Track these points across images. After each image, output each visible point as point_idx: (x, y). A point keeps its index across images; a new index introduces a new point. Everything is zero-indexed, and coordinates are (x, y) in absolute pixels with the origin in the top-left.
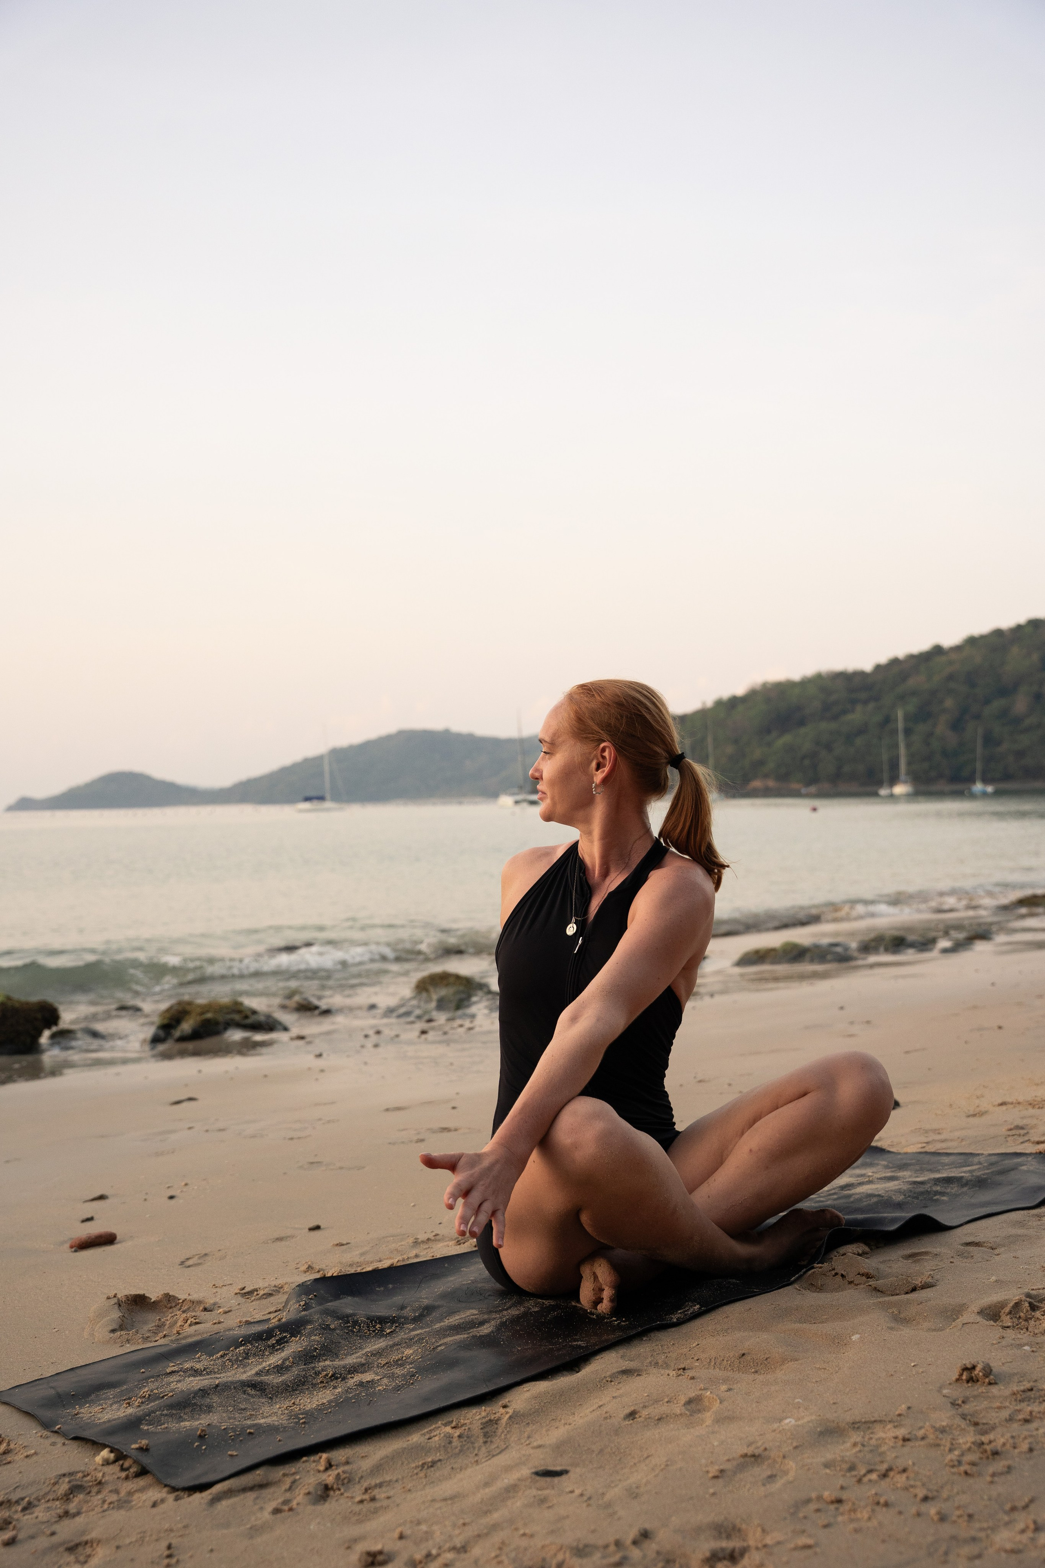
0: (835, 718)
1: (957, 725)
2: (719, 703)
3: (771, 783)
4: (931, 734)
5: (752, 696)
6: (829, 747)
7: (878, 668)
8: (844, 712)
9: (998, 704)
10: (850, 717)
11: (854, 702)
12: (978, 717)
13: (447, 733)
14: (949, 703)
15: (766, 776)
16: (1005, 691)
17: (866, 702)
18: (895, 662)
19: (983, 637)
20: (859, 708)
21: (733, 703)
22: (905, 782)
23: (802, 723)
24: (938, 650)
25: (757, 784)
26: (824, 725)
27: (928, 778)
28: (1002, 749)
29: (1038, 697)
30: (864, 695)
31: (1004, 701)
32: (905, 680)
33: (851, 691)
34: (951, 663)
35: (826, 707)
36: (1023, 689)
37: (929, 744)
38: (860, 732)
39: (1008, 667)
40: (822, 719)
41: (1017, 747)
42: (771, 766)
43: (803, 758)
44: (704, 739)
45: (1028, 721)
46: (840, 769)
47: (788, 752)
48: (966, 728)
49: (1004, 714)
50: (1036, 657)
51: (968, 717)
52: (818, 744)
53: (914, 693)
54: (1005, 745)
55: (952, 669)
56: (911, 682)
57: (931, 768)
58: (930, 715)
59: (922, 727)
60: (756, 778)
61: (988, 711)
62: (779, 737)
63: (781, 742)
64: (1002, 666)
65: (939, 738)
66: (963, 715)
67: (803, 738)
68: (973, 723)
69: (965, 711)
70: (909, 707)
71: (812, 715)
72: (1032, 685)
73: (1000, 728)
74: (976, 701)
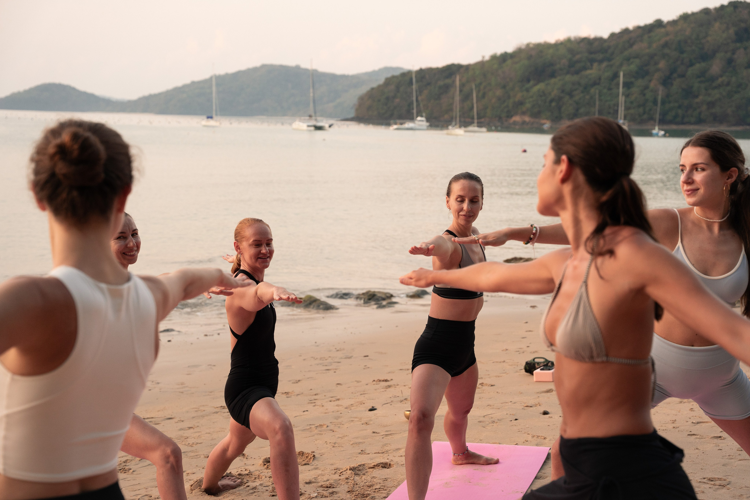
0: (577, 73)
1: (666, 82)
2: (494, 58)
3: (527, 119)
4: (646, 87)
6: (571, 95)
7: (613, 35)
8: (585, 68)
9: (698, 66)
10: (589, 72)
11: (592, 61)
12: (683, 76)
13: (298, 67)
14: (662, 64)
15: (524, 113)
16: (706, 57)
17: (601, 62)
18: (626, 31)
19: (693, 14)
20: (595, 65)
21: (504, 58)
23: (553, 75)
24: (659, 23)
25: (517, 118)
26: (568, 78)
27: (642, 122)
28: (697, 100)
29: (730, 61)
30: (600, 56)
31: (703, 64)
32: (631, 46)
33: (591, 53)
34: (667, 34)
35: (572, 64)
36: (719, 55)
37: (644, 95)
38: (595, 84)
39: (709, 39)
40: (568, 73)
41: (709, 99)
42: (528, 105)
43: (551, 101)
44: (480, 84)
45: (720, 80)
46: (577, 110)
47: (541, 96)
48: (672, 84)
49: (702, 74)
50: (732, 31)
51: (675, 75)
52: (563, 91)
53: (637, 56)
54: (701, 97)
55: (667, 38)
56: (636, 47)
57: (644, 113)
58: (647, 73)
59: (640, 82)
60: (516, 114)
61: (690, 71)
62: (535, 85)
63: (536, 88)
64: (705, 37)
65: (651, 91)
66: (671, 74)
67: (554, 86)
68: (678, 80)
69: (673, 71)
70: (631, 66)
71: (561, 69)
72: (726, 52)
73: (697, 85)
74: (682, 64)
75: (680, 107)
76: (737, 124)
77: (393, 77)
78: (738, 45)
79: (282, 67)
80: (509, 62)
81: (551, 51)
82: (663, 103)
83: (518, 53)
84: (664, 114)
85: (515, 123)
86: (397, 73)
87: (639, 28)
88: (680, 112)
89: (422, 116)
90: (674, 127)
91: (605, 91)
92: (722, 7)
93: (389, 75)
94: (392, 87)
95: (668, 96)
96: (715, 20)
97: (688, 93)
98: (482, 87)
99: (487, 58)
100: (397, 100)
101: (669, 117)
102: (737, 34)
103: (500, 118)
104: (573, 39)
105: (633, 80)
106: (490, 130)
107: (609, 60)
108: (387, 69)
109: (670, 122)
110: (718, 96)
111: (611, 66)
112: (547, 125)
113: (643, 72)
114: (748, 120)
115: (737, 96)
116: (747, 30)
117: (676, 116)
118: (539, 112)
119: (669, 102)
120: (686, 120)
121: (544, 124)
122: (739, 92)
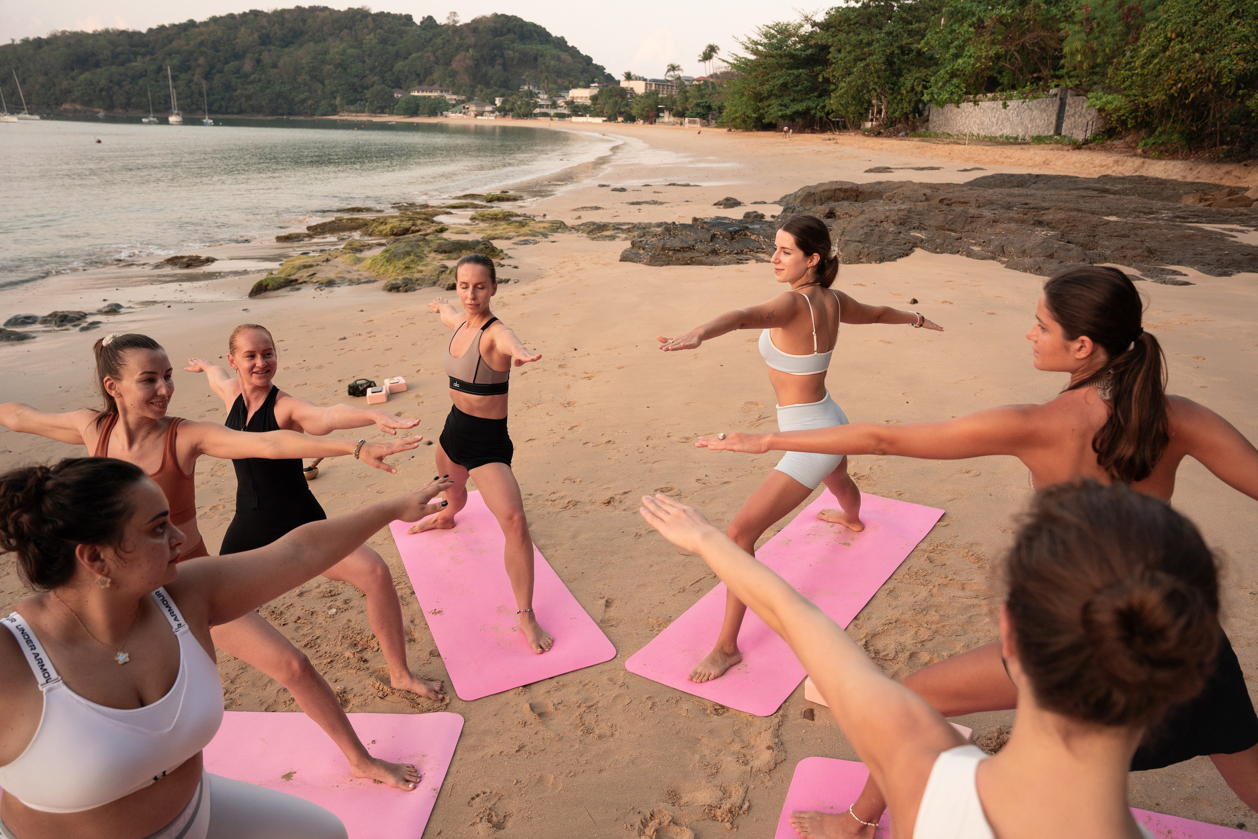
0: (122, 64)
1: (208, 76)
2: (27, 42)
3: (79, 107)
4: (191, 81)
6: (119, 84)
7: (150, 31)
8: (129, 60)
9: (233, 64)
10: (133, 64)
11: (136, 54)
12: (221, 72)
14: (201, 61)
15: (74, 101)
16: (238, 56)
17: (144, 55)
18: (162, 28)
19: (221, 18)
20: (139, 57)
21: (40, 43)
22: (177, 114)
23: (97, 65)
24: (192, 24)
25: (67, 106)
26: (114, 68)
27: (191, 112)
28: (236, 93)
29: (258, 61)
30: (143, 50)
31: (237, 63)
32: (170, 42)
33: (133, 46)
34: (202, 34)
35: (115, 56)
36: (249, 55)
37: (190, 87)
38: (141, 76)
39: (238, 40)
40: (112, 64)
41: (246, 93)
42: (77, 94)
43: (101, 90)
45: (253, 76)
46: (129, 99)
47: (89, 85)
48: (213, 79)
49: (237, 71)
50: (256, 35)
51: (214, 71)
52: (111, 81)
53: (178, 52)
54: (239, 91)
55: (202, 38)
56: (174, 44)
57: (193, 104)
58: (189, 68)
59: (183, 76)
60: (65, 102)
61: (227, 68)
62: (81, 74)
63: (82, 77)
64: (235, 39)
65: (196, 84)
66: (211, 70)
67: (101, 76)
68: (218, 76)
69: (212, 67)
70: (174, 61)
71: (105, 60)
72: (254, 53)
73: (234, 80)
74: (219, 61)
75: (222, 99)
76: (272, 114)
78: (263, 48)
80: (46, 48)
81: (91, 41)
82: (208, 95)
83: (53, 40)
84: (210, 105)
85: (66, 110)
87: (175, 25)
88: (223, 103)
90: (220, 116)
91: (153, 82)
92: (245, 13)
95: (211, 89)
96: (241, 24)
97: (228, 87)
99: (19, 42)
101: (215, 108)
102: (260, 38)
103: (49, 105)
104: (111, 31)
105: (177, 73)
106: (42, 118)
107: (152, 54)
109: (217, 113)
110: (253, 90)
111: (155, 60)
112: (102, 114)
113: (184, 67)
114: (280, 111)
115: (268, 91)
116: (267, 36)
117: (220, 107)
118: (90, 101)
119: (213, 95)
120: (230, 110)
121: (99, 112)
122: (269, 88)
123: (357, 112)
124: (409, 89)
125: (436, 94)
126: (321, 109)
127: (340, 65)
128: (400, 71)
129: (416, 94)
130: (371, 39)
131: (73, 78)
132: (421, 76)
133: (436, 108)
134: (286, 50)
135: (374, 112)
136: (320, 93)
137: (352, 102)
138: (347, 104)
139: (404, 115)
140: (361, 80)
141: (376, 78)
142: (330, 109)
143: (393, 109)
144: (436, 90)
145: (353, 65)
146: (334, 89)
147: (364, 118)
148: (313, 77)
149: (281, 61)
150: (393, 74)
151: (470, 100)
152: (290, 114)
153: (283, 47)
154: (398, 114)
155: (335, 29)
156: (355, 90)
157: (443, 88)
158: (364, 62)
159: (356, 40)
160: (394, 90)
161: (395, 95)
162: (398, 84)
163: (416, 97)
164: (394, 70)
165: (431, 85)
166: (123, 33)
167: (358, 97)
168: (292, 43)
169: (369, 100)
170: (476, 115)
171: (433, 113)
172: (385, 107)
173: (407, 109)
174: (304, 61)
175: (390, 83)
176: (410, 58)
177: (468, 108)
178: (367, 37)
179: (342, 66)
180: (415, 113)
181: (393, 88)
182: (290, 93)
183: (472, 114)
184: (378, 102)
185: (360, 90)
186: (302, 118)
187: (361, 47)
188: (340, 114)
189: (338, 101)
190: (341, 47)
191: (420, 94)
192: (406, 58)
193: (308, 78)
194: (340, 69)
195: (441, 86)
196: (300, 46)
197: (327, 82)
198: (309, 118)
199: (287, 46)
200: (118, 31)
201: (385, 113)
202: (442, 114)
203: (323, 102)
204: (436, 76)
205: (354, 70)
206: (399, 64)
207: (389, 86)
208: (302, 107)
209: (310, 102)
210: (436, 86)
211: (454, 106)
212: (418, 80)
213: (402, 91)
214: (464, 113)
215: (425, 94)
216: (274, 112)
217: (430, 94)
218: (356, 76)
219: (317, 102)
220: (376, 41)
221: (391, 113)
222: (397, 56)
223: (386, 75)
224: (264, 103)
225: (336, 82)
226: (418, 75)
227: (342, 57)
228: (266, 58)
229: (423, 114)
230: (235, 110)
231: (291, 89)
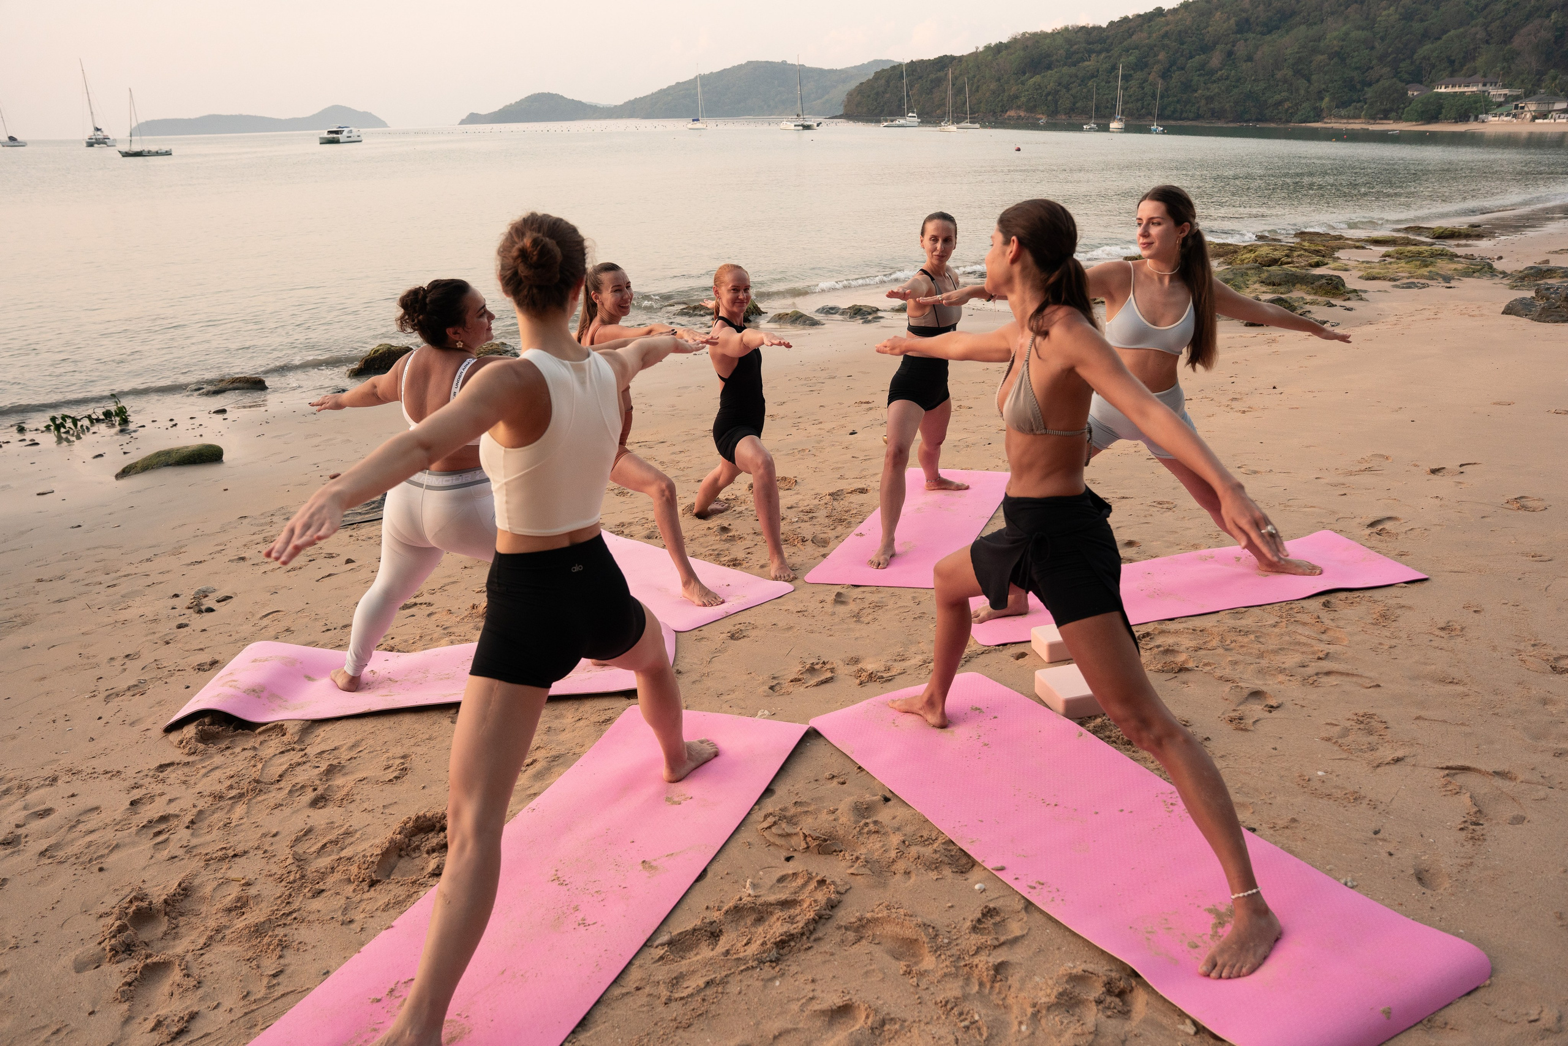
0: (1075, 64)
1: (1165, 75)
2: (988, 48)
3: (1022, 114)
4: (1146, 81)
5: (1014, 41)
6: (1067, 88)
8: (1083, 60)
9: (1198, 59)
10: (1086, 64)
11: (1090, 52)
12: (1183, 69)
13: (784, 63)
14: (1162, 56)
15: (1019, 108)
16: (1206, 48)
17: (1099, 53)
18: (1125, 20)
20: (1093, 56)
21: (1000, 48)
22: (1121, 120)
23: (1049, 67)
24: (1159, 12)
25: (1012, 113)
26: (1065, 70)
27: (1140, 117)
28: (1196, 95)
29: (1230, 54)
30: (1098, 47)
31: (1203, 57)
32: (1131, 36)
33: (1089, 43)
35: (1069, 55)
36: (1220, 47)
37: (1143, 89)
38: (1093, 76)
40: (1065, 64)
41: (1208, 93)
42: (1023, 99)
43: (1048, 94)
44: (974, 77)
45: (1220, 73)
46: (1074, 104)
47: (1037, 90)
48: (1171, 77)
49: (1202, 66)
50: (1232, 21)
51: (1174, 68)
52: (1060, 84)
53: (1136, 48)
54: (1200, 92)
55: (1167, 28)
56: (1135, 37)
57: (1143, 108)
58: (1146, 65)
59: (1139, 75)
60: (1011, 108)
61: (1190, 64)
62: (1031, 78)
63: (1033, 80)
64: (1205, 28)
65: (1150, 84)
66: (1171, 67)
67: (1049, 79)
68: (1177, 73)
69: (1173, 63)
70: (1131, 58)
71: (1057, 61)
72: (1226, 44)
73: (1196, 78)
74: (1182, 55)
75: (1178, 102)
76: (1235, 120)
77: (883, 70)
78: (1239, 36)
79: (767, 62)
80: (1004, 53)
81: (1048, 41)
82: (1162, 97)
84: (1163, 108)
85: (1010, 118)
86: (887, 67)
87: (1139, 16)
88: (1179, 106)
89: (913, 112)
90: (1172, 123)
91: (1103, 84)
93: (879, 70)
94: (882, 82)
95: (1167, 90)
96: (1217, 9)
97: (1187, 87)
98: (976, 80)
99: (981, 49)
100: (887, 95)
101: (1167, 112)
103: (994, 113)
104: (1070, 28)
105: (1132, 72)
106: (983, 126)
107: (1108, 51)
108: (876, 62)
109: (1168, 118)
110: (1216, 90)
111: (1110, 57)
112: (1043, 120)
113: (1142, 65)
114: (1247, 116)
115: (1236, 90)
116: (1247, 20)
117: (1174, 112)
118: (1035, 106)
119: (1168, 97)
120: (1185, 115)
121: (1040, 119)
122: (1237, 87)
123: (1349, 117)
124: (1434, 83)
125: (1475, 89)
126: (1300, 113)
127: (1337, 54)
128: (1424, 58)
129: (1443, 90)
130: (1389, 15)
131: (1023, 83)
132: (1456, 63)
133: (1470, 109)
134: (1268, 38)
135: (1373, 118)
136: (1302, 92)
137: (1343, 104)
138: (1337, 107)
139: (1416, 121)
140: (1363, 73)
141: (1386, 70)
142: (1312, 114)
143: (1402, 113)
144: (1476, 83)
145: (1356, 53)
146: (1323, 86)
147: (1357, 125)
148: (1297, 72)
149: (1259, 53)
150: (1412, 63)
151: (1528, 95)
152: (1258, 120)
153: (1263, 34)
154: (1407, 120)
155: (1340, 5)
156: (1353, 88)
157: (1486, 80)
158: (1373, 48)
159: (1367, 19)
160: (1408, 86)
161: (1410, 93)
162: (1417, 78)
163: (1441, 94)
164: (1415, 57)
165: (1469, 78)
166: (1083, 29)
167: (1355, 97)
168: (1278, 28)
169: (1369, 101)
170: (1534, 118)
171: (1463, 117)
172: (1391, 110)
173: (1422, 112)
174: (1289, 51)
175: (1406, 76)
176: (1444, 37)
177: (1523, 108)
178: (1384, 13)
179: (1340, 56)
180: (1434, 118)
181: (1408, 83)
182: (1263, 94)
183: (1528, 116)
184: (1382, 103)
185: (1359, 86)
186: (1273, 125)
187: (1372, 28)
188: (1325, 120)
189: (1326, 102)
190: (1344, 29)
191: (1450, 90)
192: (1439, 38)
193: (1290, 73)
194: (1336, 60)
195: (1485, 76)
196: (1287, 32)
197: (1314, 77)
198: (1282, 126)
199: (1270, 32)
200: (1077, 27)
201: (1389, 119)
202: (1476, 119)
203: (1304, 105)
204: (1480, 61)
205: (1355, 60)
206: (1425, 48)
207: (1402, 81)
208: (1275, 112)
209: (1287, 105)
210: (1478, 77)
211: (1500, 105)
212: (1450, 69)
213: (1422, 87)
214: (1515, 116)
215: (1457, 89)
216: (1238, 118)
217: (1466, 89)
218: (1356, 68)
219: (1297, 104)
220: (1397, 16)
221: (1399, 119)
222: (1425, 36)
223: (1401, 65)
224: (1227, 106)
225: (1327, 77)
226: (1452, 62)
227: (1341, 43)
228: (1241, 49)
229: (1447, 119)
230: (1191, 115)
231: (1265, 88)
